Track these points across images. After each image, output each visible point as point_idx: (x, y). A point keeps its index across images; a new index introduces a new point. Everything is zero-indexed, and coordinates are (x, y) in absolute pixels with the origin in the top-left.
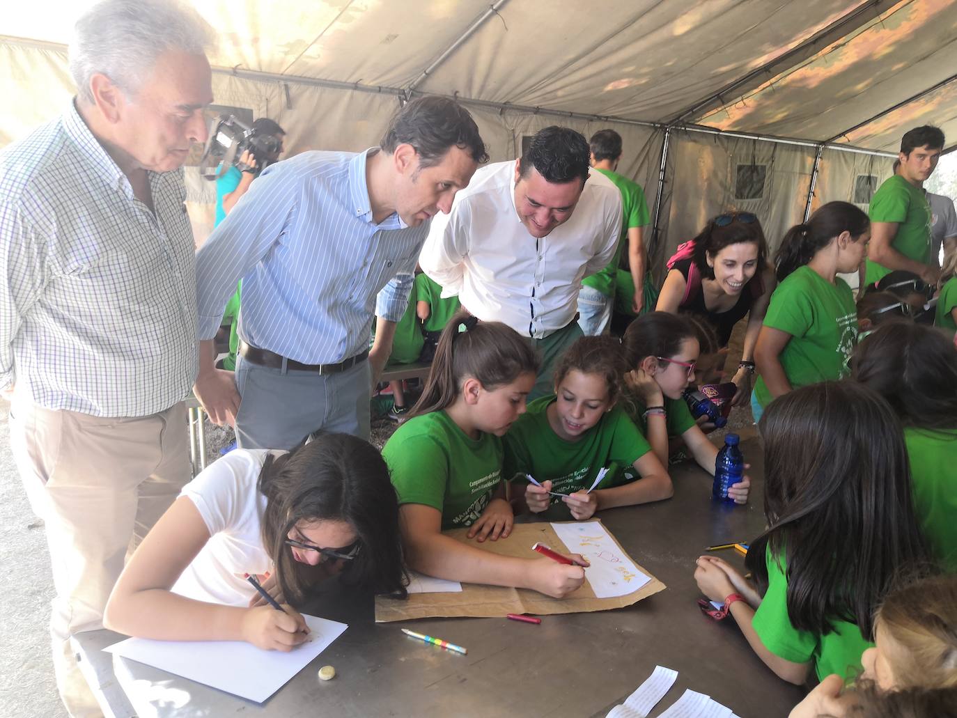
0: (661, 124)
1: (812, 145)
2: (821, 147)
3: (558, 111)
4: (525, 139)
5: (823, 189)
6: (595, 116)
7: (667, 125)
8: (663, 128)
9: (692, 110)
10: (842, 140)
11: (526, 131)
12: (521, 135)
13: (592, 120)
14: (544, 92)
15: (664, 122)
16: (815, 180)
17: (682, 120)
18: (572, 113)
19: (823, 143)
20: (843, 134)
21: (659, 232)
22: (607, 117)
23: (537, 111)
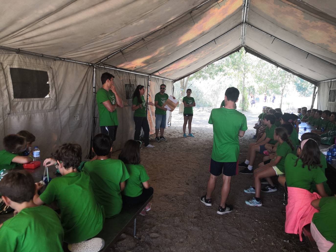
0: (92, 64)
1: (147, 75)
2: (150, 76)
3: (34, 53)
4: (12, 70)
5: (152, 93)
6: (57, 57)
7: (94, 64)
8: (92, 65)
9: (107, 57)
10: (157, 74)
11: (12, 64)
12: (8, 67)
13: (55, 60)
14: (23, 38)
15: (93, 63)
16: (149, 89)
17: (102, 62)
18: (43, 55)
19: (150, 74)
20: (157, 71)
21: (96, 119)
22: (64, 59)
23: (19, 51)
